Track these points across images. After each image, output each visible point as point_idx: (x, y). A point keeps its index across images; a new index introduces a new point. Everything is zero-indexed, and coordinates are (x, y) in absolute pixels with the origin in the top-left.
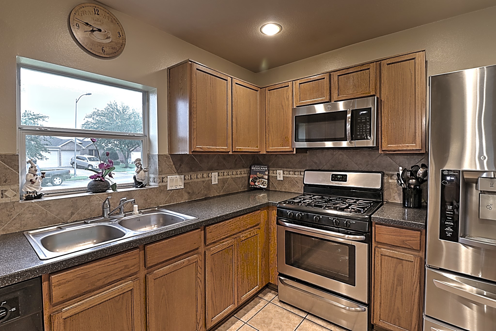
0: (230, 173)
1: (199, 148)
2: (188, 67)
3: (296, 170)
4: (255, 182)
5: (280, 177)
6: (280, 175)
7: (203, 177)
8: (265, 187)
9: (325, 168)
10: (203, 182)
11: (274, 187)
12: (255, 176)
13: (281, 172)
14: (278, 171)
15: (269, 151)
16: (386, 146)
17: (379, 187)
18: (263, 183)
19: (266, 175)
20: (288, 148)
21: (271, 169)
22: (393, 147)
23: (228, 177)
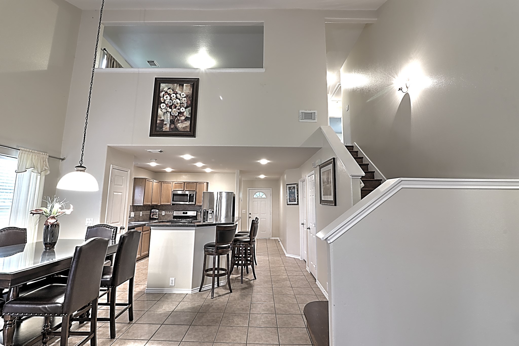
0: (145, 212)
1: (145, 203)
2: (145, 180)
3: (170, 211)
4: (153, 216)
5: (163, 214)
6: (163, 213)
7: (138, 213)
8: (157, 218)
9: (181, 210)
10: (138, 215)
11: (160, 218)
12: (153, 214)
13: (164, 212)
14: (163, 212)
15: (162, 204)
16: (197, 204)
17: (195, 215)
18: (156, 216)
19: (157, 213)
20: (169, 204)
21: (159, 211)
22: (199, 204)
23: (144, 214)
